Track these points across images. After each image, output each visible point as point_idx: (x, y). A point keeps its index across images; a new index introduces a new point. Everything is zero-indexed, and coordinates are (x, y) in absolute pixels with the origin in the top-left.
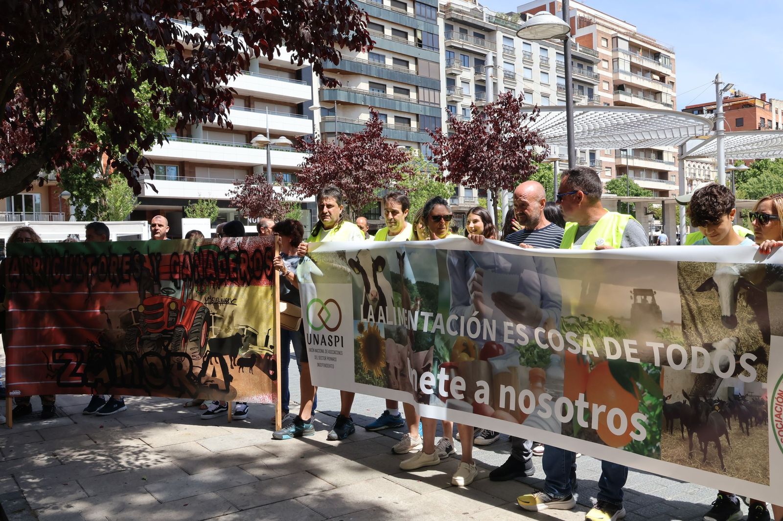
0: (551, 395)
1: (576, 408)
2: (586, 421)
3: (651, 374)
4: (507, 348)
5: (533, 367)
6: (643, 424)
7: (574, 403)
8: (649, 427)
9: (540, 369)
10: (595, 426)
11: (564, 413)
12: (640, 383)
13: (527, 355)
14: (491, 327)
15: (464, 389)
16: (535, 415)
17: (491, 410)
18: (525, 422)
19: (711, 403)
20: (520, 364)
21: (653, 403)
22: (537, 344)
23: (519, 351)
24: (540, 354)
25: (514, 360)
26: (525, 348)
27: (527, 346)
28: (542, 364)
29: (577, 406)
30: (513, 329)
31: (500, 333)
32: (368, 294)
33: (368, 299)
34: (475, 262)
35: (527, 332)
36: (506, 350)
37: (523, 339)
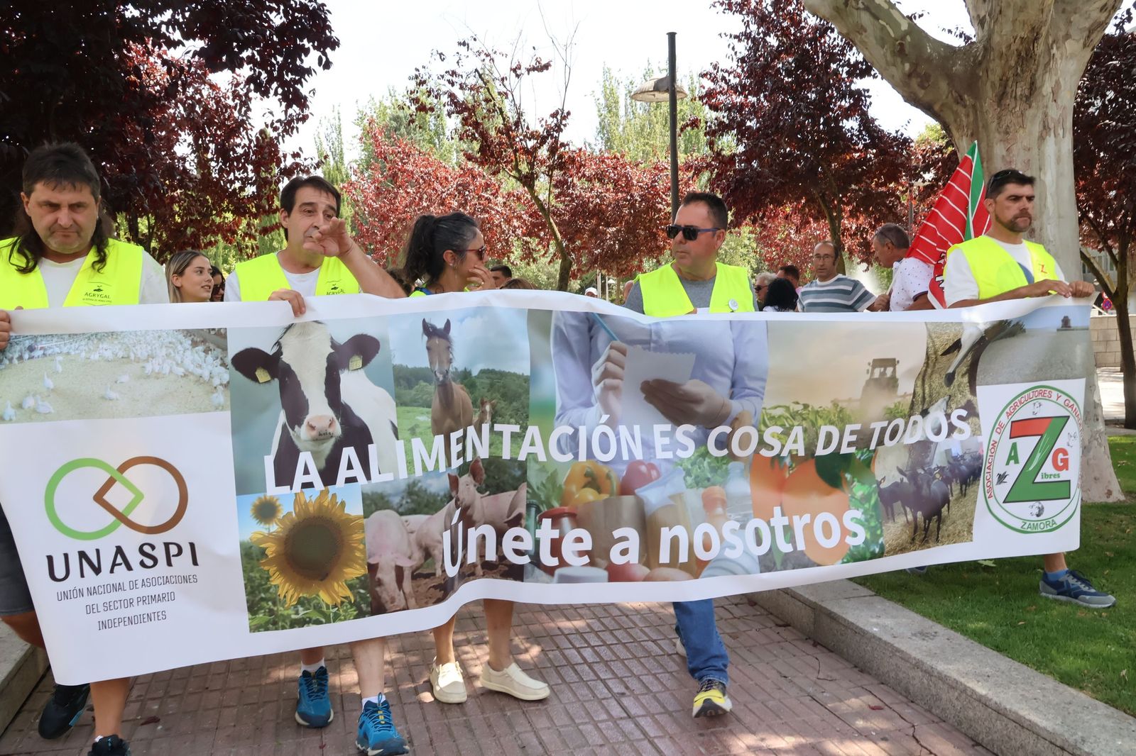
0: (737, 521)
1: (772, 530)
2: (788, 542)
4: (664, 468)
5: (706, 487)
6: (858, 521)
7: (769, 523)
8: (866, 523)
9: (717, 488)
10: (801, 546)
11: (759, 542)
12: (850, 473)
13: (694, 471)
15: (589, 547)
17: (645, 571)
18: (705, 572)
19: (931, 472)
20: (687, 487)
21: (866, 492)
22: (708, 452)
23: (681, 468)
24: (712, 465)
25: (678, 483)
26: (690, 461)
27: (693, 458)
28: (718, 479)
29: (774, 527)
30: (671, 434)
31: (648, 445)
32: (296, 427)
33: (294, 439)
34: (608, 332)
35: (696, 436)
36: (663, 470)
37: (685, 448)
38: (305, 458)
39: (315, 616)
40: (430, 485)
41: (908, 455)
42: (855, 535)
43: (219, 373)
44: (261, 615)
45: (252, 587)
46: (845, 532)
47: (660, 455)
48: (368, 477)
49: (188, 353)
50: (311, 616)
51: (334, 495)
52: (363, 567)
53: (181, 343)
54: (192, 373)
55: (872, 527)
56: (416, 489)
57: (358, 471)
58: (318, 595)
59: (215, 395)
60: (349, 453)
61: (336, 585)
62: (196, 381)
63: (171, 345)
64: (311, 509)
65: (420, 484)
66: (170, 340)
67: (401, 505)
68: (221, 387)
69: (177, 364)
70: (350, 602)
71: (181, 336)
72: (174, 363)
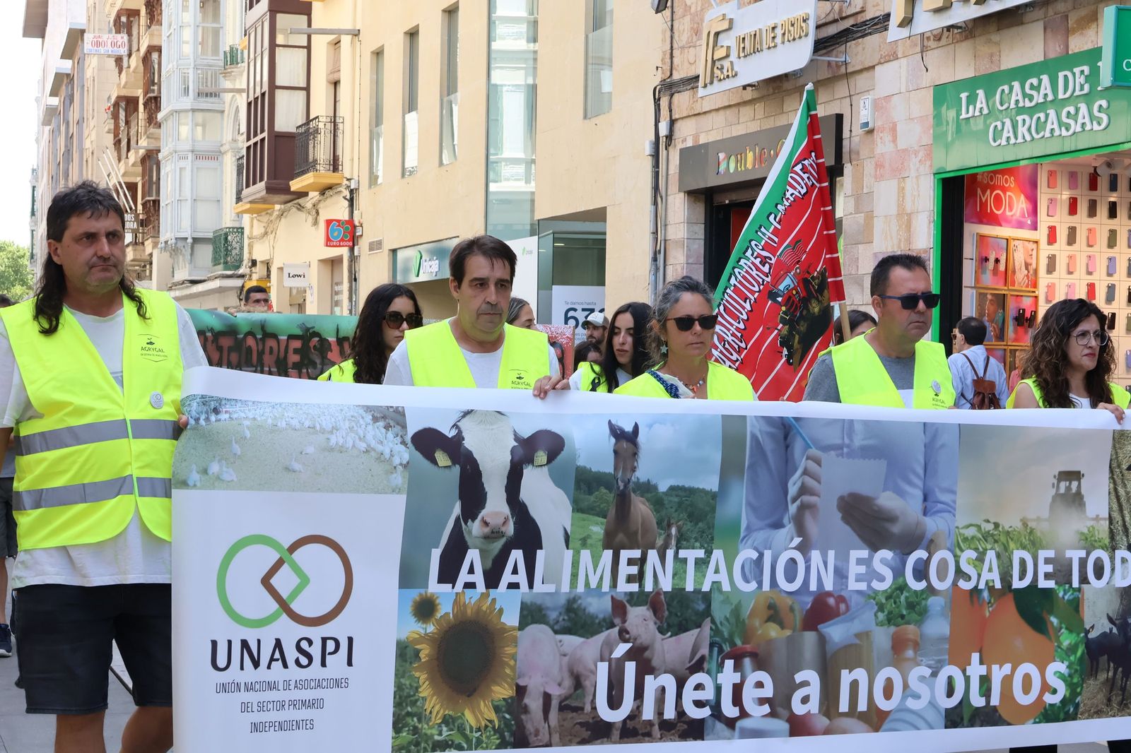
0: (929, 667)
1: (967, 679)
2: (982, 696)
3: (1068, 600)
4: (854, 601)
5: (898, 626)
6: (1061, 676)
7: (964, 671)
8: (1069, 679)
9: (911, 627)
10: (995, 701)
11: (950, 692)
12: (1056, 617)
13: (888, 606)
14: (825, 564)
15: (771, 695)
16: (902, 709)
17: (824, 721)
20: (877, 625)
21: (1073, 642)
22: (906, 584)
23: (874, 602)
24: (910, 600)
25: (866, 620)
26: (886, 594)
27: (889, 590)
28: (914, 616)
29: (969, 676)
30: (867, 562)
31: (841, 574)
32: (470, 522)
33: (465, 534)
34: (804, 439)
35: (893, 564)
36: (853, 604)
37: (882, 579)
38: (473, 555)
39: (459, 740)
40: (590, 604)
41: (1119, 601)
42: (1055, 692)
43: (399, 452)
44: (404, 734)
45: (400, 697)
46: (1046, 687)
47: (853, 585)
48: (531, 586)
49: (370, 427)
50: (453, 738)
51: (494, 600)
52: (512, 689)
53: (363, 418)
54: (374, 450)
55: (1074, 684)
56: (575, 606)
57: (522, 578)
58: (463, 714)
59: (395, 475)
60: (517, 555)
61: (482, 703)
62: (377, 459)
63: (353, 419)
64: (469, 611)
65: (579, 602)
66: (352, 413)
67: (558, 622)
68: (400, 467)
69: (360, 439)
70: (494, 728)
71: (361, 411)
72: (357, 437)
